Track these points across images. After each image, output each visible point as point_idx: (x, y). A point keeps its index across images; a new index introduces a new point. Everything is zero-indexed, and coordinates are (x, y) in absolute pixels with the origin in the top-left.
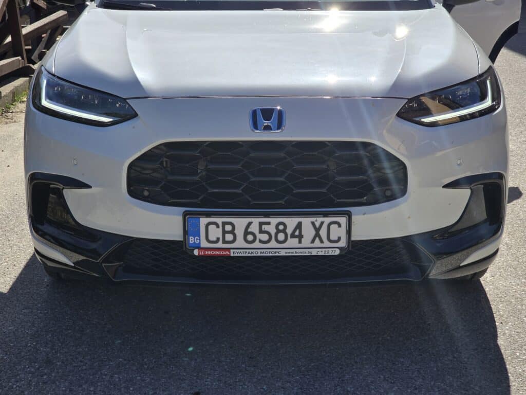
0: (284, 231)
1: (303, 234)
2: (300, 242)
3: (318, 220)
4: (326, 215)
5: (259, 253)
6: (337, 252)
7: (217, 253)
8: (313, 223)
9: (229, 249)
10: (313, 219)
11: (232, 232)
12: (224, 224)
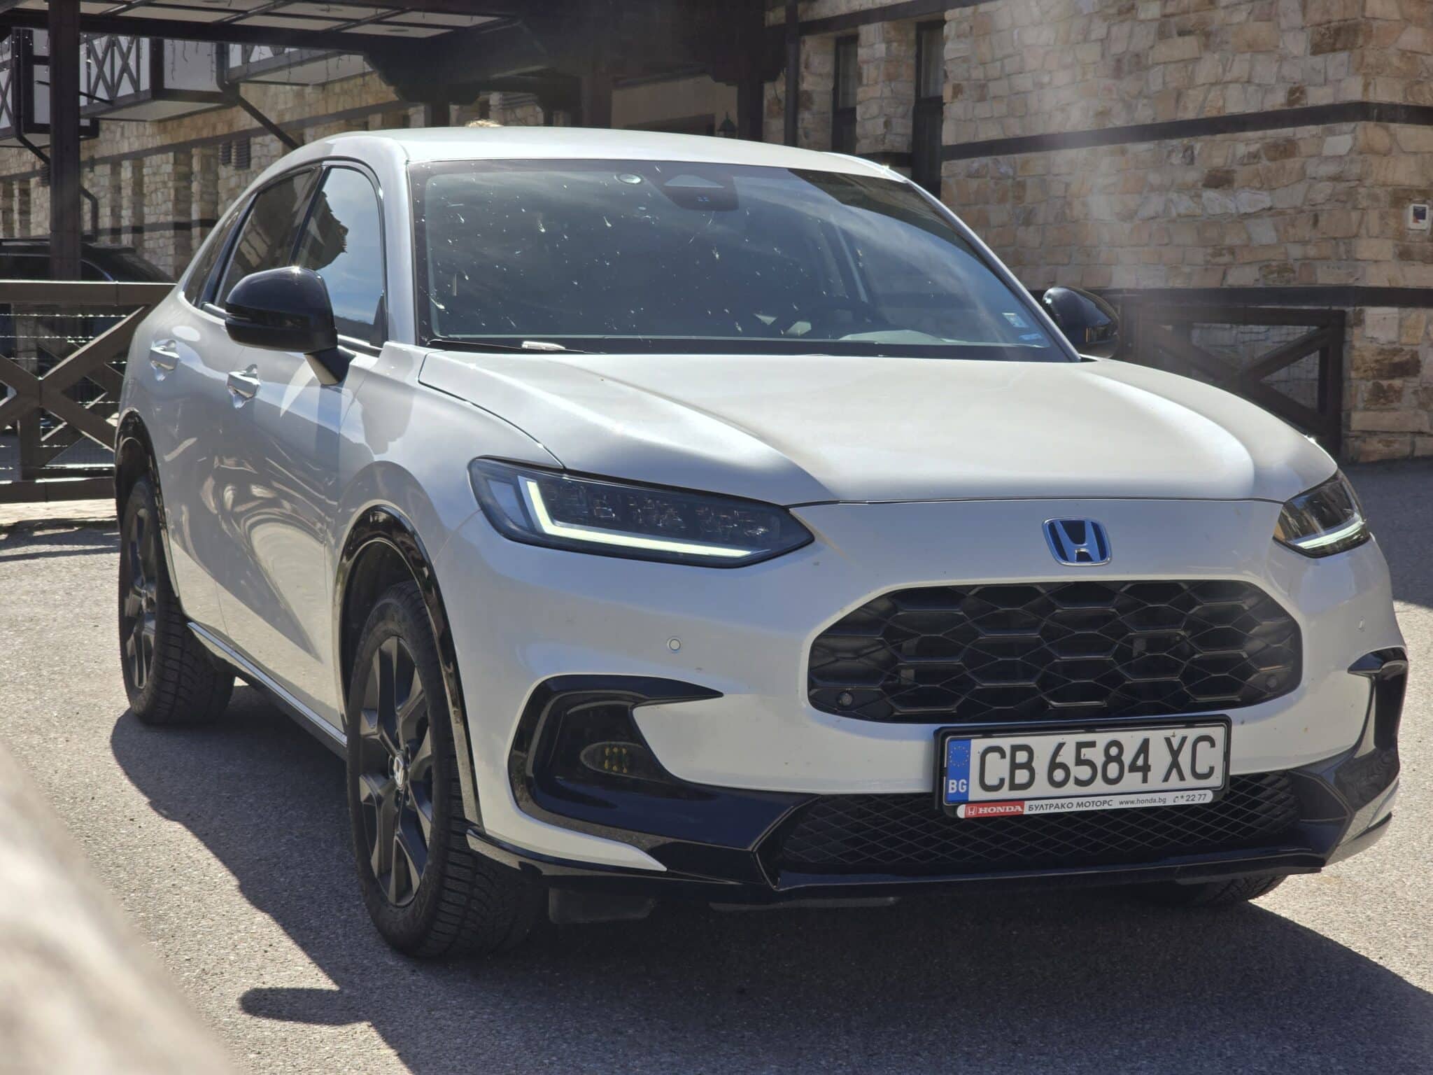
0: (1118, 759)
1: (1149, 763)
2: (1145, 780)
3: (1177, 734)
4: (1190, 723)
5: (1073, 806)
6: (1208, 797)
7: (999, 810)
8: (1168, 740)
9: (1020, 801)
10: (1168, 733)
11: (1028, 766)
12: (1015, 749)
